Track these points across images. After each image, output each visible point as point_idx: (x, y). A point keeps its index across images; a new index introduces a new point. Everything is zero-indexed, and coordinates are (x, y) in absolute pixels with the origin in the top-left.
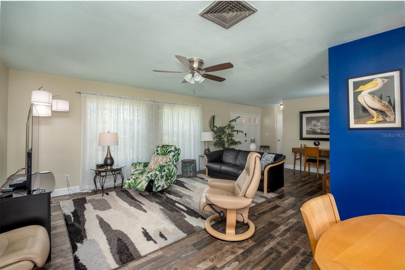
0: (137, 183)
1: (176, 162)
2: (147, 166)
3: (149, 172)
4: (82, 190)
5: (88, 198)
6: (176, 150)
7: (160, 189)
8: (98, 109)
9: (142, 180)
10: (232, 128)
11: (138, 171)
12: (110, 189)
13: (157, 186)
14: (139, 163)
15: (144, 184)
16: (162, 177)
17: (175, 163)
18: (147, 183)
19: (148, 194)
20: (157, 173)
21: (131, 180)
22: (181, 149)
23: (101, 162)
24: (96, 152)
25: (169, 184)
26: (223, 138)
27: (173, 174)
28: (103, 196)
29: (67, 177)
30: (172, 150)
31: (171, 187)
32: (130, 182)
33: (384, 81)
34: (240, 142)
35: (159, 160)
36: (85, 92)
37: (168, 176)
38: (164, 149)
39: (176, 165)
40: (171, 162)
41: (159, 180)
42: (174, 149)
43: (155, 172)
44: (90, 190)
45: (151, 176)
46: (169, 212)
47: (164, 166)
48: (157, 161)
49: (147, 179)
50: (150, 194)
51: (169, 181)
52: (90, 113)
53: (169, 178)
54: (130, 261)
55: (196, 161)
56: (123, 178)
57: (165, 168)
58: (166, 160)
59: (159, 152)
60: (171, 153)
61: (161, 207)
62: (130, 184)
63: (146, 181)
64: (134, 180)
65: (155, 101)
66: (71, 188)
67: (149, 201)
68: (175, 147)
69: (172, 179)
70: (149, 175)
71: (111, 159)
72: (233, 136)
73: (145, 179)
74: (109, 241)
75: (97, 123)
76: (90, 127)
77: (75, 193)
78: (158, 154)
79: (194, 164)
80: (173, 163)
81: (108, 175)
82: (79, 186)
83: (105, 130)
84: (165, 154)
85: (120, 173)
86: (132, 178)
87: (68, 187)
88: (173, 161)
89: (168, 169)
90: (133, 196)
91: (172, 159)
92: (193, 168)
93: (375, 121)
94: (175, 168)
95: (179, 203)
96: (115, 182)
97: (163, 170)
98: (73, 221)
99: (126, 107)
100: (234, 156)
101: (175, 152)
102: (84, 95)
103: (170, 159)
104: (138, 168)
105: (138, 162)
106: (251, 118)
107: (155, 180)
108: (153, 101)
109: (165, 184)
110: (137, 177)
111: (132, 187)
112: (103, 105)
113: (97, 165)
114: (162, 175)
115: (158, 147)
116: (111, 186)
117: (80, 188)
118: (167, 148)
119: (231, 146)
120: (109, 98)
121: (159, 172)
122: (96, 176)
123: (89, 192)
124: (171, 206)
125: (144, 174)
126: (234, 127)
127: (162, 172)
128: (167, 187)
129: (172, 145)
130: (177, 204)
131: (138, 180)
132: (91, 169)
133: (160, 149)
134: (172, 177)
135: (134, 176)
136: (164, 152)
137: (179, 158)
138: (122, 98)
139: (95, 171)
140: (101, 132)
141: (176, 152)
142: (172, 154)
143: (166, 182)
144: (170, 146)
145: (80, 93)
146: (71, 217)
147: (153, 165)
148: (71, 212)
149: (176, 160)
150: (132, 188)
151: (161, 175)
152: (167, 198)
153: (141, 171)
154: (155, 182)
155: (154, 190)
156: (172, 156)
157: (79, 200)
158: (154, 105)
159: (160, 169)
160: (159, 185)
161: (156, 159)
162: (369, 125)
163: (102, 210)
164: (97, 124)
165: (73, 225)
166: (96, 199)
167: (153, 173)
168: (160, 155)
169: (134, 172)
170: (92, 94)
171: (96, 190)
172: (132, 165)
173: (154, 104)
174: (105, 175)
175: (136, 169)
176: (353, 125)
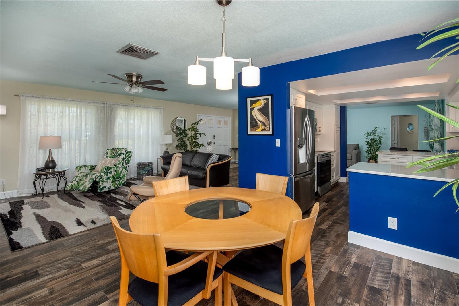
0: (80, 185)
1: (127, 165)
2: (94, 169)
3: (93, 174)
4: (20, 194)
5: (25, 201)
6: (127, 153)
7: (105, 190)
8: (39, 112)
9: (86, 182)
10: (196, 130)
11: (83, 173)
12: (53, 193)
13: (101, 187)
14: (85, 166)
15: (87, 185)
16: (108, 178)
17: (125, 166)
18: (90, 184)
19: (93, 195)
20: (102, 174)
21: (74, 182)
22: (132, 152)
23: (42, 165)
24: (37, 155)
25: (117, 185)
26: (185, 141)
27: (122, 176)
28: (42, 198)
29: (3, 181)
30: (123, 152)
31: (120, 188)
32: (72, 184)
33: (264, 102)
34: (203, 145)
35: (107, 163)
36: (24, 95)
37: (116, 178)
38: (114, 152)
39: (126, 167)
40: (121, 164)
41: (104, 181)
42: (125, 152)
43: (100, 174)
44: (29, 194)
45: (95, 177)
46: (108, 207)
47: (111, 168)
48: (104, 164)
49: (90, 181)
50: (94, 195)
51: (117, 182)
52: (31, 117)
53: (117, 179)
54: (58, 238)
55: (152, 164)
56: (66, 182)
57: (112, 170)
58: (114, 162)
59: (109, 155)
60: (121, 155)
61: (102, 204)
62: (72, 186)
63: (90, 182)
64: (77, 182)
65: (106, 104)
66: (7, 192)
67: (91, 200)
68: (126, 150)
69: (121, 181)
70: (94, 177)
71: (53, 162)
72: (197, 139)
73: (89, 181)
74: (43, 228)
75: (38, 126)
76: (31, 130)
77: (12, 197)
78: (107, 157)
79: (150, 166)
80: (123, 165)
81: (49, 178)
82: (16, 191)
83: (47, 133)
84: (114, 156)
85: (63, 176)
86: (75, 180)
87: (4, 192)
88: (123, 163)
89: (115, 171)
90: (76, 197)
91: (122, 161)
92: (148, 170)
93: (260, 130)
94: (124, 170)
95: (121, 200)
96: (58, 185)
97: (109, 172)
98: (8, 218)
99: (73, 109)
100: (191, 158)
101: (125, 155)
102: (24, 98)
103: (119, 161)
104: (83, 170)
105: (83, 165)
106: (222, 120)
107: (100, 181)
108: (104, 104)
109: (111, 185)
110: (81, 179)
111: (75, 188)
112: (45, 107)
113: (37, 169)
114: (108, 177)
115: (108, 150)
116: (54, 190)
117: (18, 192)
118: (118, 151)
119: (195, 148)
120: (52, 100)
121: (104, 174)
122: (35, 179)
123: (28, 196)
124: (112, 202)
125: (89, 176)
126: (198, 130)
127: (108, 174)
128: (114, 189)
129: (123, 148)
130: (118, 201)
131: (81, 182)
132: (30, 173)
133: (110, 152)
134: (121, 179)
135: (78, 178)
136: (114, 155)
137: (130, 160)
138: (67, 100)
139: (35, 174)
140: (42, 136)
141: (127, 155)
142: (123, 156)
143: (113, 183)
144: (120, 148)
145: (19, 96)
146: (7, 215)
147: (100, 168)
148: (7, 212)
149: (126, 163)
150: (75, 190)
151: (106, 176)
152: (111, 197)
153: (85, 174)
154: (100, 183)
155: (99, 190)
156: (122, 158)
157: (16, 203)
158: (105, 108)
159: (105, 171)
160: (104, 186)
161: (104, 162)
162: (258, 132)
163: (40, 209)
164: (38, 128)
165: (8, 220)
166: (34, 201)
167: (98, 174)
168: (109, 158)
169: (78, 174)
170: (32, 97)
171: (36, 194)
172: (77, 168)
173: (105, 106)
174: (46, 178)
175: (81, 172)
176: (250, 132)
